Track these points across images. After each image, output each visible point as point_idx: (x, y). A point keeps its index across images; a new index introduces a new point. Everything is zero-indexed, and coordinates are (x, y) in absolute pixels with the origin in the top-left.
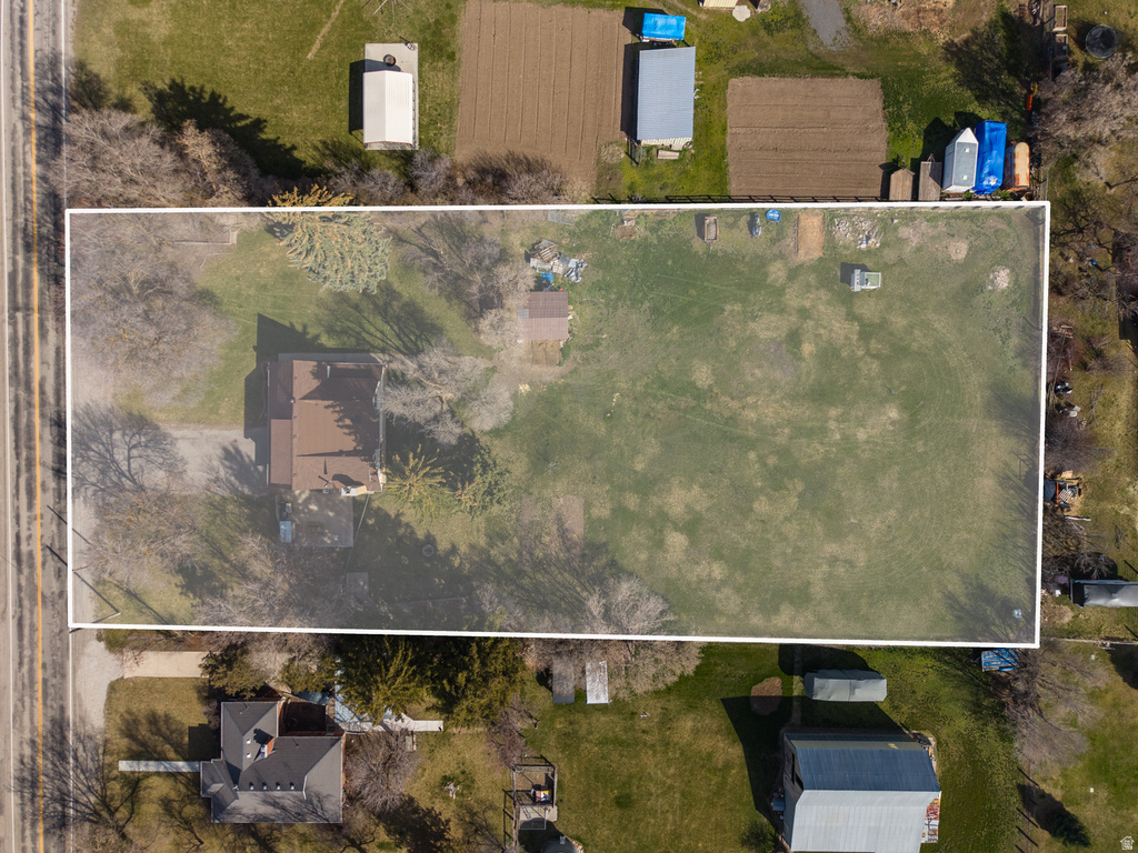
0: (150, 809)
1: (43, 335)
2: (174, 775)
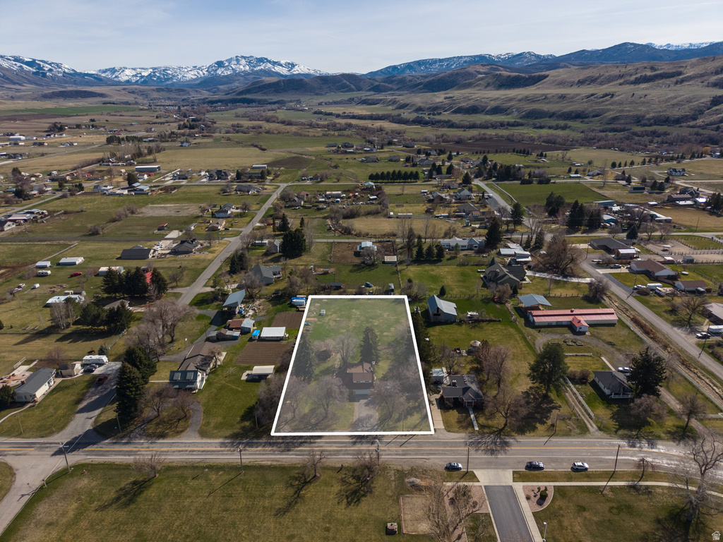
0: (490, 422)
1: (322, 447)
2: (476, 417)
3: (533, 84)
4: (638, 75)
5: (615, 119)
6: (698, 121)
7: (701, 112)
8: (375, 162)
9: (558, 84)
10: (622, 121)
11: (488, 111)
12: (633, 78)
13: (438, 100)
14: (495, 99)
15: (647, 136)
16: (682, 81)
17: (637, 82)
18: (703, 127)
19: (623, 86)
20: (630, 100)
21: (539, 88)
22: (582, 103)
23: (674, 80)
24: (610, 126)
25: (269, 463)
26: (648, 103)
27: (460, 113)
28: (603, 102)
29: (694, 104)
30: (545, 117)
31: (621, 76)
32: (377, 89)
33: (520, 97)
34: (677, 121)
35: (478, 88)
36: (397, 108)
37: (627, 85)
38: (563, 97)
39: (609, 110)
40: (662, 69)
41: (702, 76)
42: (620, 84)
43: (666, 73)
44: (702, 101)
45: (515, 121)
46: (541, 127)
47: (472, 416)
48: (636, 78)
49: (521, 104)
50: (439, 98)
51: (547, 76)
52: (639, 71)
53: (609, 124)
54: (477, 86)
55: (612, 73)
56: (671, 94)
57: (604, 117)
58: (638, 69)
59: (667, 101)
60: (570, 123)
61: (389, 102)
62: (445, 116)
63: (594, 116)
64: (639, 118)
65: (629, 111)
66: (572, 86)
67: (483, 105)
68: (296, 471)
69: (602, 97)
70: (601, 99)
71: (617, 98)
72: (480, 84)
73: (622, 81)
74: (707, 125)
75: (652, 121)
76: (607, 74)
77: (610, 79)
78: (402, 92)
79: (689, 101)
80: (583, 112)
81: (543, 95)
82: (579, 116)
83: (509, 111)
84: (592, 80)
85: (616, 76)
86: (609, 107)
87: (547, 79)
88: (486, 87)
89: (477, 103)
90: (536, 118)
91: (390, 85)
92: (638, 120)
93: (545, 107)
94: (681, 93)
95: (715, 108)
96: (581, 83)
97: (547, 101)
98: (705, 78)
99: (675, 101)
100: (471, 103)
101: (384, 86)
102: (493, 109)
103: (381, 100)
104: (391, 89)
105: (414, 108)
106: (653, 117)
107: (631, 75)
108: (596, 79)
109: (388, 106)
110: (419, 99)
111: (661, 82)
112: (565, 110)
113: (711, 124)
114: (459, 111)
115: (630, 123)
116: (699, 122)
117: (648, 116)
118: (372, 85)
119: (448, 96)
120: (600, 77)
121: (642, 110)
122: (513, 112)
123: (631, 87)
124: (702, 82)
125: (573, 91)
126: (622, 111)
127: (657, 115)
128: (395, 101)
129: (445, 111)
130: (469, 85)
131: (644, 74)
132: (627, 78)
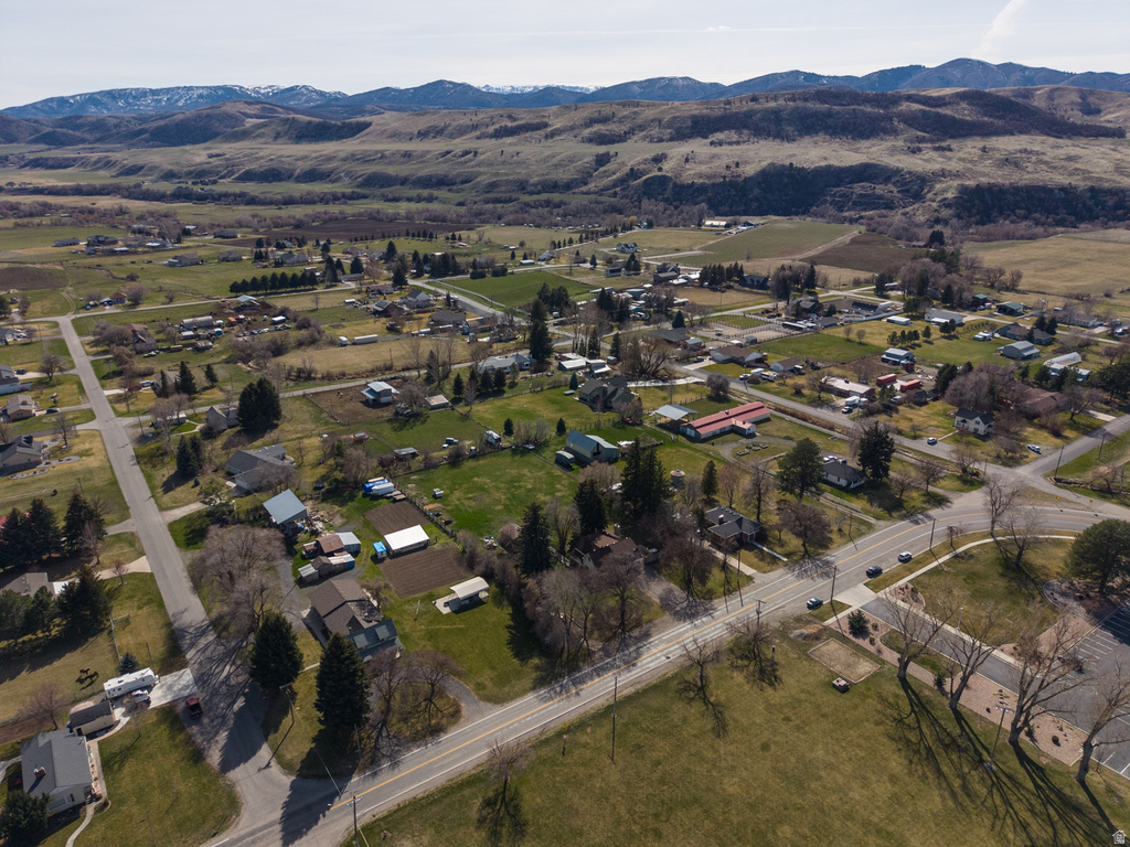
0: (788, 548)
2: (771, 549)
3: (352, 135)
4: (497, 126)
5: (492, 186)
6: (590, 186)
7: (590, 175)
8: (198, 264)
9: (390, 137)
10: (503, 189)
11: (298, 177)
12: (491, 129)
13: (198, 160)
14: (304, 158)
15: (542, 206)
16: (552, 135)
17: (498, 134)
18: (601, 192)
19: (482, 141)
20: (500, 159)
21: (364, 142)
22: (439, 163)
23: (542, 132)
24: (490, 195)
25: (632, 690)
26: (524, 163)
27: (251, 180)
28: (466, 162)
29: (580, 163)
30: (395, 184)
31: (475, 127)
32: (52, 140)
33: (342, 155)
34: (568, 186)
35: (262, 140)
36: (120, 174)
37: (487, 140)
38: (407, 155)
39: (480, 174)
40: (522, 119)
41: (572, 128)
42: (478, 138)
43: (530, 125)
44: (585, 160)
45: (353, 192)
46: (396, 200)
47: (765, 549)
48: (496, 130)
50: (198, 155)
51: (368, 125)
52: (495, 120)
53: (487, 192)
54: (258, 136)
55: (461, 122)
56: (547, 152)
57: (477, 183)
58: (493, 118)
59: (546, 160)
60: (436, 193)
61: (96, 163)
62: (226, 186)
63: (463, 182)
64: (522, 183)
65: (506, 174)
66: (411, 139)
67: (286, 166)
68: (676, 682)
69: (463, 156)
70: (463, 159)
71: (482, 157)
72: (263, 133)
73: (478, 133)
74: (602, 190)
75: (539, 187)
76: (455, 124)
77: (461, 131)
78: (109, 146)
79: (571, 161)
80: (446, 176)
81: (377, 152)
82: (442, 182)
83: (333, 176)
84: (437, 132)
85: (468, 127)
86: (477, 169)
87: (371, 128)
88: (276, 138)
89: (275, 165)
90: (382, 186)
91: (77, 133)
92: (522, 186)
93: (391, 170)
94: (557, 150)
95: (602, 169)
97: (386, 161)
98: (576, 131)
99: (555, 161)
100: (264, 164)
101: (63, 134)
102: (306, 173)
103: (75, 160)
104: (83, 141)
105: (158, 173)
106: (539, 183)
107: (488, 126)
108: (442, 130)
109: (97, 169)
110: (162, 157)
111: (527, 135)
112: (420, 174)
113: (606, 189)
114: (248, 177)
115: (515, 190)
116: (592, 186)
117: (532, 181)
118: (37, 131)
119: (214, 152)
120: (446, 127)
121: (521, 173)
122: (341, 177)
123: (493, 141)
124: (575, 137)
125: (417, 146)
126: (497, 174)
127: (541, 178)
128: (109, 162)
129: (222, 177)
130: (244, 135)
131: (503, 124)
132: (484, 130)
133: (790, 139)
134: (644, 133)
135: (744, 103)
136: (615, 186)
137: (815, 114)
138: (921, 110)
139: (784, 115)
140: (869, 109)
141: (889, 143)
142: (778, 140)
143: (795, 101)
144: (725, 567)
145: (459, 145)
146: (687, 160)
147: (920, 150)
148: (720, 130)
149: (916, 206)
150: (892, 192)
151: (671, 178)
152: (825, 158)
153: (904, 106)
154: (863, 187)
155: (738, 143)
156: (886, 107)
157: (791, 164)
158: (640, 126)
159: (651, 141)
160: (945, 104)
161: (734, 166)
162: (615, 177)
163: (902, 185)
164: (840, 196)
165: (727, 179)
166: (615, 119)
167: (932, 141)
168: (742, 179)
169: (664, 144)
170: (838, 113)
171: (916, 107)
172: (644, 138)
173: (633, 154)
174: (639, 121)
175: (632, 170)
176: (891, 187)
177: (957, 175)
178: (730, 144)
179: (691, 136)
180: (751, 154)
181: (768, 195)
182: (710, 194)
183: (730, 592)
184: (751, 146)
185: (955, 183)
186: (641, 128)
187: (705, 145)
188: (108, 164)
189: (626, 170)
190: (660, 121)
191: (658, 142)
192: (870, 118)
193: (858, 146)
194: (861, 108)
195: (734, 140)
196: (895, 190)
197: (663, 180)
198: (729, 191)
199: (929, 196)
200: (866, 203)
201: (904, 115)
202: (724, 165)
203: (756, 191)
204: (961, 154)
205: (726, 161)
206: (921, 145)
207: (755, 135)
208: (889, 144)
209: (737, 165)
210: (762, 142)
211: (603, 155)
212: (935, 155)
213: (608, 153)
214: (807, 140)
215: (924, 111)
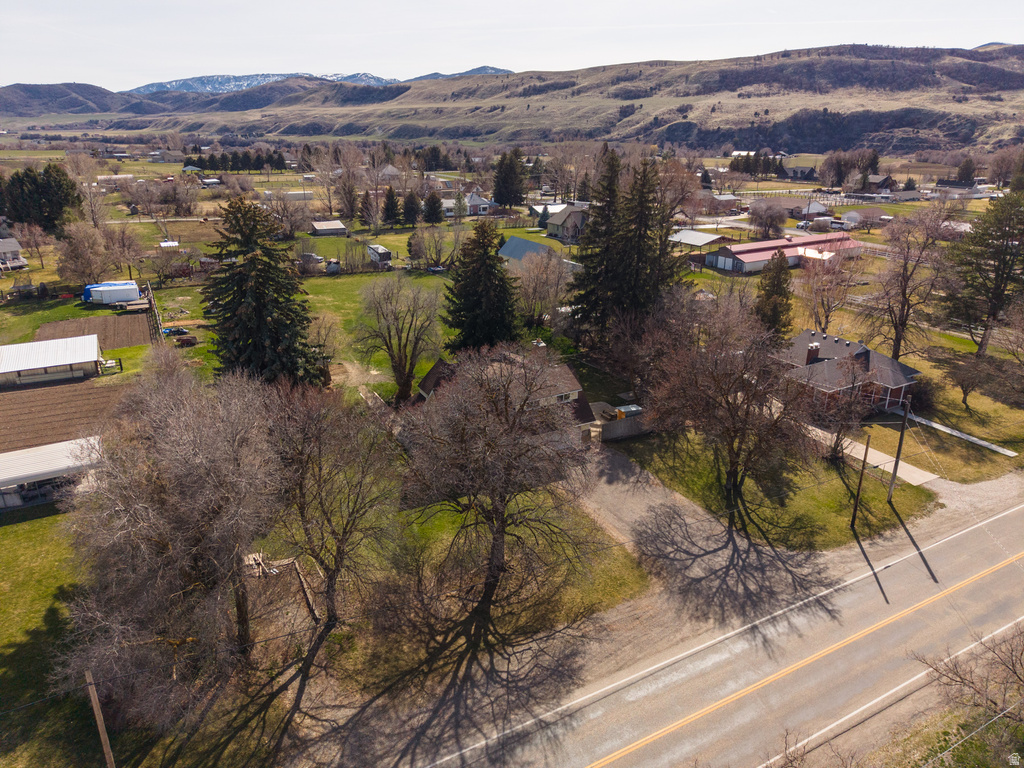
3: (392, 98)
4: (527, 86)
5: (516, 135)
6: (612, 134)
7: (613, 125)
9: (426, 98)
10: (526, 137)
11: (337, 131)
12: (520, 89)
13: (252, 119)
14: (343, 116)
16: (579, 92)
17: (526, 93)
18: (623, 139)
19: (511, 99)
20: (526, 112)
21: (403, 102)
22: (467, 117)
23: (569, 90)
26: (549, 115)
27: (294, 133)
28: (493, 116)
29: (604, 114)
30: (423, 135)
31: (505, 88)
32: (139, 109)
33: (379, 112)
34: (590, 135)
35: (312, 104)
36: (184, 130)
37: (516, 98)
38: (439, 111)
39: (505, 125)
40: (551, 79)
41: (598, 86)
42: (507, 97)
43: (558, 84)
44: (610, 112)
47: (937, 425)
48: (524, 90)
49: (383, 121)
50: (253, 116)
51: (408, 88)
52: (525, 81)
53: (511, 140)
54: (309, 100)
55: (493, 83)
56: (573, 107)
57: (502, 133)
59: (571, 112)
61: (167, 123)
63: (488, 133)
64: (544, 132)
65: (530, 125)
66: (445, 100)
67: (326, 122)
69: (491, 111)
70: (490, 113)
71: (509, 112)
72: (313, 98)
73: (508, 93)
74: (624, 137)
75: (562, 135)
76: (487, 85)
77: (492, 92)
79: (595, 113)
80: (472, 128)
81: (411, 109)
82: (469, 133)
83: (368, 130)
84: (470, 93)
85: (499, 88)
86: (503, 121)
87: (410, 91)
88: (324, 102)
89: (317, 120)
90: (411, 137)
91: (160, 104)
93: (421, 124)
94: (582, 104)
95: (625, 120)
96: (456, 96)
97: (419, 116)
98: (602, 89)
99: (579, 113)
100: (308, 120)
101: (149, 105)
102: (344, 127)
103: (150, 122)
104: (164, 110)
105: (214, 129)
106: (562, 132)
107: (517, 86)
108: (475, 91)
109: (166, 129)
111: (555, 92)
112: (447, 126)
113: (628, 136)
114: (292, 130)
115: (536, 139)
116: (614, 134)
117: (554, 130)
118: (128, 102)
119: (268, 113)
120: (478, 88)
121: (546, 123)
122: (375, 130)
123: (522, 98)
124: (601, 93)
125: (450, 105)
126: (522, 125)
127: (565, 128)
128: (177, 122)
129: (270, 132)
130: (297, 100)
131: (532, 84)
132: (514, 89)
133: (822, 91)
134: (671, 88)
135: (775, 58)
136: (638, 133)
137: (851, 67)
138: (965, 63)
139: (818, 68)
140: (908, 63)
141: (932, 93)
142: (810, 93)
143: (829, 55)
144: (836, 460)
145: (488, 103)
146: (713, 110)
147: (966, 99)
148: (750, 83)
149: (966, 149)
150: (937, 136)
151: (696, 125)
152: (863, 106)
153: (947, 60)
154: (905, 132)
155: (767, 95)
156: (927, 61)
157: (826, 110)
158: (666, 82)
159: (677, 96)
160: (992, 59)
161: (763, 113)
162: (638, 126)
163: (948, 130)
164: (879, 141)
165: (756, 125)
166: (642, 77)
167: (978, 92)
168: (772, 124)
169: (690, 98)
170: (875, 66)
171: (960, 60)
172: (670, 93)
173: (659, 106)
174: (666, 78)
175: (656, 119)
176: (936, 131)
177: (1013, 118)
178: (759, 96)
179: (719, 90)
180: (782, 104)
181: (799, 140)
182: (736, 139)
183: (875, 531)
184: (782, 98)
185: (1012, 125)
186: (668, 84)
187: (732, 97)
188: (176, 124)
189: (651, 119)
190: (687, 77)
191: (684, 96)
192: (911, 71)
193: (898, 96)
194: (901, 61)
195: (763, 92)
196: (941, 134)
197: (689, 126)
198: (757, 136)
199: (981, 139)
200: (908, 147)
201: (947, 68)
202: (753, 113)
203: (786, 137)
204: (1013, 103)
205: (753, 110)
206: (967, 96)
207: (785, 88)
208: (932, 95)
209: (767, 112)
210: (793, 94)
211: (628, 107)
212: (984, 103)
213: (633, 106)
214: (841, 91)
215: (970, 64)
